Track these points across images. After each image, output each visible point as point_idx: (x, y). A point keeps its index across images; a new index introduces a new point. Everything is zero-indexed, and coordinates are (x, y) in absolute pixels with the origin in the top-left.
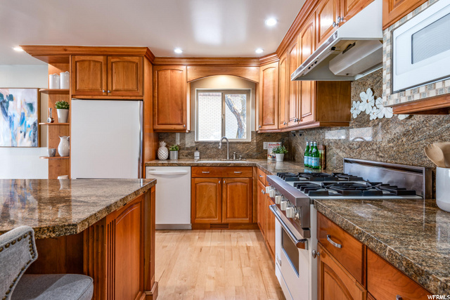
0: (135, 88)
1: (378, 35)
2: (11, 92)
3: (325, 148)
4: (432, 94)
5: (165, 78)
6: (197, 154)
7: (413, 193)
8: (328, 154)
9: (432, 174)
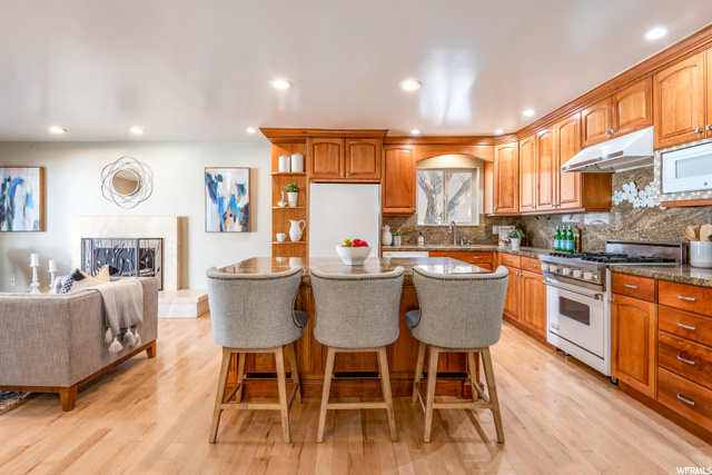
0: (373, 171)
1: (649, 153)
2: (220, 172)
3: (580, 231)
4: (689, 198)
5: (394, 158)
6: (421, 239)
7: (673, 261)
8: (583, 237)
9: (687, 248)
